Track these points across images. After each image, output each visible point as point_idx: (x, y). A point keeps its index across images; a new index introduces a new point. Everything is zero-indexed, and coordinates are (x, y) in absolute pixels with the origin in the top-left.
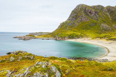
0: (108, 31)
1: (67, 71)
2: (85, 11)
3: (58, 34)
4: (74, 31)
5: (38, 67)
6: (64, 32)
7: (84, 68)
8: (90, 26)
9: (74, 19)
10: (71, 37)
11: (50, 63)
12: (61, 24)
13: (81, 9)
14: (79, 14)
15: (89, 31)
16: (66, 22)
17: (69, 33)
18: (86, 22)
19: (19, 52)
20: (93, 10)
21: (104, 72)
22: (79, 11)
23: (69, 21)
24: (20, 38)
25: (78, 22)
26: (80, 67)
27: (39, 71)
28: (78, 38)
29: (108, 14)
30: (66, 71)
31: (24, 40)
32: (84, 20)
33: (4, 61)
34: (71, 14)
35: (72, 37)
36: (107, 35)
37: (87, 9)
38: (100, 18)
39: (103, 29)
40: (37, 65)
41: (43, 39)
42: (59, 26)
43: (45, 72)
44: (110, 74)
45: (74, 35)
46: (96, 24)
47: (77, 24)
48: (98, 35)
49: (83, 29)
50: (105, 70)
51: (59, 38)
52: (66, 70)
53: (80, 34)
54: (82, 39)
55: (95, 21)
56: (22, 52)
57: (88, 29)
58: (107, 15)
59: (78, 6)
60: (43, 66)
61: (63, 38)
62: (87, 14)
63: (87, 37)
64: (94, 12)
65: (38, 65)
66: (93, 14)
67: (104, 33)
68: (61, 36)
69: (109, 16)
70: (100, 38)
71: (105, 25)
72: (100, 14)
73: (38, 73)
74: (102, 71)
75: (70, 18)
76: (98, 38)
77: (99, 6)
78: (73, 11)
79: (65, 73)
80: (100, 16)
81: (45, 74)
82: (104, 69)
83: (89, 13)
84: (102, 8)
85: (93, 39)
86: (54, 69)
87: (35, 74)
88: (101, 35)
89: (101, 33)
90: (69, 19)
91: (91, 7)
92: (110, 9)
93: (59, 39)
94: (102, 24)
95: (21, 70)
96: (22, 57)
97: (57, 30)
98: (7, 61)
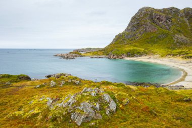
0: (185, 44)
1: (125, 101)
2: (151, 17)
3: (112, 51)
4: (135, 46)
5: (86, 94)
6: (120, 47)
7: (149, 98)
8: (158, 38)
9: (135, 29)
10: (131, 54)
11: (102, 90)
12: (116, 36)
13: (145, 14)
14: (142, 22)
15: (156, 45)
16: (124, 33)
17: (127, 49)
18: (152, 33)
19: (62, 75)
20: (163, 15)
21: (177, 103)
22: (142, 18)
23: (127, 32)
24: (62, 57)
25: (140, 33)
26: (143, 96)
27: (87, 100)
28: (141, 55)
29: (185, 19)
30: (123, 101)
31: (67, 58)
32: (149, 29)
33: (43, 86)
36: (184, 50)
37: (153, 14)
38: (174, 27)
40: (84, 92)
41: (92, 58)
42: (114, 40)
43: (95, 101)
44: (186, 106)
45: (135, 52)
46: (167, 35)
47: (139, 36)
48: (170, 50)
49: (148, 43)
50: (179, 101)
52: (124, 99)
53: (143, 49)
54: (147, 57)
55: (166, 31)
56: (64, 75)
57: (155, 43)
58: (184, 22)
59: (141, 10)
60: (93, 94)
61: (119, 56)
62: (154, 22)
63: (153, 53)
65: (87, 92)
66: (163, 21)
67: (179, 48)
68: (117, 54)
69: (188, 23)
70: (172, 56)
71: (180, 37)
72: (173, 20)
73: (87, 103)
74: (175, 102)
75: (129, 28)
76: (169, 56)
77: (172, 9)
78: (133, 18)
79: (122, 103)
80: (173, 24)
81: (95, 104)
82: (177, 99)
83: (156, 20)
85: (162, 56)
86: (107, 98)
87: (82, 104)
88: (174, 51)
89: (174, 49)
90: (127, 29)
91: (160, 11)
92: (188, 13)
93: (114, 57)
94: (176, 35)
95: (64, 99)
96: (64, 82)
97: (110, 44)
98: (46, 86)
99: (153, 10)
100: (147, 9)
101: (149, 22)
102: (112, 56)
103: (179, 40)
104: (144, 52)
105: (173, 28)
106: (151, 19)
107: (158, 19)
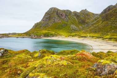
0: (77, 31)
2: (57, 14)
3: (33, 33)
4: (49, 30)
6: (39, 31)
8: (62, 26)
9: (48, 20)
12: (35, 24)
13: (53, 11)
14: (52, 16)
15: (61, 30)
16: (40, 22)
17: (44, 32)
18: (59, 23)
20: (64, 13)
22: (52, 13)
23: (42, 22)
28: (53, 36)
29: (75, 17)
32: (56, 21)
34: (45, 15)
35: (47, 36)
36: (77, 34)
37: (59, 12)
39: (73, 29)
41: (18, 38)
42: (34, 26)
45: (49, 34)
46: (67, 25)
47: (51, 24)
48: (69, 34)
49: (57, 29)
53: (54, 33)
54: (57, 37)
55: (66, 23)
57: (61, 29)
58: (74, 18)
59: (51, 9)
61: (39, 37)
62: (59, 16)
63: (61, 35)
64: (65, 15)
66: (64, 17)
67: (74, 32)
68: (37, 35)
69: (76, 19)
70: (72, 37)
71: (73, 26)
72: (69, 17)
75: (44, 19)
76: (70, 37)
77: (68, 10)
78: (46, 13)
80: (69, 19)
83: (60, 15)
84: (70, 12)
85: (66, 37)
88: (72, 34)
89: (71, 33)
90: (43, 20)
91: (62, 11)
92: (76, 14)
93: (35, 37)
94: (71, 25)
97: (31, 29)
99: (58, 10)
100: (55, 8)
101: (56, 16)
102: (33, 37)
103: (73, 28)
104: (55, 34)
105: (69, 21)
107: (61, 15)
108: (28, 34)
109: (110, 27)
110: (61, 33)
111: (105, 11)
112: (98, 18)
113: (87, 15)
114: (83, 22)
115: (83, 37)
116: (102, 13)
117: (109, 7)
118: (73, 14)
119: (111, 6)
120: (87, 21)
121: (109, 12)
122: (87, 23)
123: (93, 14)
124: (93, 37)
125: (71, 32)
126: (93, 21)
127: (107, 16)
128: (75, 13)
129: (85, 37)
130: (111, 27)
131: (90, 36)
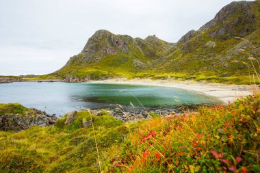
0: (144, 69)
3: (70, 73)
4: (97, 68)
6: (80, 69)
8: (119, 61)
9: (93, 51)
10: (95, 77)
12: (71, 58)
13: (103, 37)
14: (101, 44)
15: (119, 68)
16: (80, 55)
17: (90, 71)
18: (113, 56)
20: (121, 40)
22: (101, 40)
23: (84, 55)
25: (100, 55)
28: (107, 78)
29: (139, 47)
32: (109, 52)
34: (88, 43)
36: (146, 73)
37: (112, 37)
39: (137, 67)
41: (41, 82)
42: (68, 62)
45: (100, 74)
46: (127, 59)
47: (100, 58)
48: (133, 73)
49: (111, 66)
51: (74, 78)
53: (107, 72)
55: (126, 56)
57: (118, 66)
58: (138, 49)
59: (99, 32)
61: (81, 78)
62: (112, 45)
63: (119, 76)
64: (122, 43)
66: (121, 46)
67: (141, 72)
68: (77, 76)
69: (141, 51)
71: (137, 62)
72: (129, 46)
75: (87, 50)
77: (126, 36)
78: (90, 39)
80: (130, 49)
83: (115, 43)
84: (131, 39)
85: (129, 79)
88: (137, 74)
90: (84, 51)
91: (117, 36)
93: (74, 80)
94: (135, 60)
97: (64, 67)
99: (111, 34)
100: (105, 32)
101: (108, 44)
102: (71, 79)
103: (138, 65)
104: (109, 74)
105: (130, 53)
106: (110, 42)
107: (117, 42)
108: (60, 76)
109: (197, 62)
110: (120, 73)
111: (184, 39)
112: (175, 50)
113: (157, 44)
114: (152, 55)
115: (160, 78)
116: (180, 42)
117: (190, 32)
118: (135, 42)
119: (193, 31)
120: (158, 53)
121: (191, 40)
122: (158, 57)
123: (166, 43)
124: (177, 78)
125: (136, 71)
126: (168, 54)
127: (189, 45)
128: (139, 41)
129: (164, 78)
130: (200, 63)
131: (172, 77)
